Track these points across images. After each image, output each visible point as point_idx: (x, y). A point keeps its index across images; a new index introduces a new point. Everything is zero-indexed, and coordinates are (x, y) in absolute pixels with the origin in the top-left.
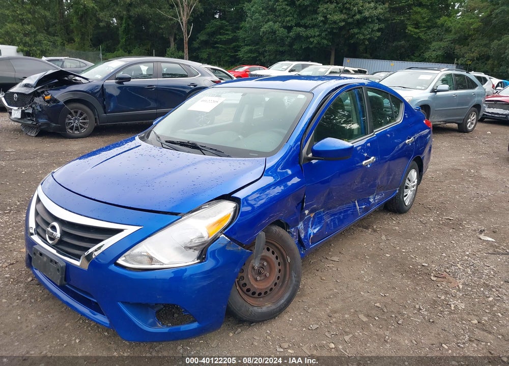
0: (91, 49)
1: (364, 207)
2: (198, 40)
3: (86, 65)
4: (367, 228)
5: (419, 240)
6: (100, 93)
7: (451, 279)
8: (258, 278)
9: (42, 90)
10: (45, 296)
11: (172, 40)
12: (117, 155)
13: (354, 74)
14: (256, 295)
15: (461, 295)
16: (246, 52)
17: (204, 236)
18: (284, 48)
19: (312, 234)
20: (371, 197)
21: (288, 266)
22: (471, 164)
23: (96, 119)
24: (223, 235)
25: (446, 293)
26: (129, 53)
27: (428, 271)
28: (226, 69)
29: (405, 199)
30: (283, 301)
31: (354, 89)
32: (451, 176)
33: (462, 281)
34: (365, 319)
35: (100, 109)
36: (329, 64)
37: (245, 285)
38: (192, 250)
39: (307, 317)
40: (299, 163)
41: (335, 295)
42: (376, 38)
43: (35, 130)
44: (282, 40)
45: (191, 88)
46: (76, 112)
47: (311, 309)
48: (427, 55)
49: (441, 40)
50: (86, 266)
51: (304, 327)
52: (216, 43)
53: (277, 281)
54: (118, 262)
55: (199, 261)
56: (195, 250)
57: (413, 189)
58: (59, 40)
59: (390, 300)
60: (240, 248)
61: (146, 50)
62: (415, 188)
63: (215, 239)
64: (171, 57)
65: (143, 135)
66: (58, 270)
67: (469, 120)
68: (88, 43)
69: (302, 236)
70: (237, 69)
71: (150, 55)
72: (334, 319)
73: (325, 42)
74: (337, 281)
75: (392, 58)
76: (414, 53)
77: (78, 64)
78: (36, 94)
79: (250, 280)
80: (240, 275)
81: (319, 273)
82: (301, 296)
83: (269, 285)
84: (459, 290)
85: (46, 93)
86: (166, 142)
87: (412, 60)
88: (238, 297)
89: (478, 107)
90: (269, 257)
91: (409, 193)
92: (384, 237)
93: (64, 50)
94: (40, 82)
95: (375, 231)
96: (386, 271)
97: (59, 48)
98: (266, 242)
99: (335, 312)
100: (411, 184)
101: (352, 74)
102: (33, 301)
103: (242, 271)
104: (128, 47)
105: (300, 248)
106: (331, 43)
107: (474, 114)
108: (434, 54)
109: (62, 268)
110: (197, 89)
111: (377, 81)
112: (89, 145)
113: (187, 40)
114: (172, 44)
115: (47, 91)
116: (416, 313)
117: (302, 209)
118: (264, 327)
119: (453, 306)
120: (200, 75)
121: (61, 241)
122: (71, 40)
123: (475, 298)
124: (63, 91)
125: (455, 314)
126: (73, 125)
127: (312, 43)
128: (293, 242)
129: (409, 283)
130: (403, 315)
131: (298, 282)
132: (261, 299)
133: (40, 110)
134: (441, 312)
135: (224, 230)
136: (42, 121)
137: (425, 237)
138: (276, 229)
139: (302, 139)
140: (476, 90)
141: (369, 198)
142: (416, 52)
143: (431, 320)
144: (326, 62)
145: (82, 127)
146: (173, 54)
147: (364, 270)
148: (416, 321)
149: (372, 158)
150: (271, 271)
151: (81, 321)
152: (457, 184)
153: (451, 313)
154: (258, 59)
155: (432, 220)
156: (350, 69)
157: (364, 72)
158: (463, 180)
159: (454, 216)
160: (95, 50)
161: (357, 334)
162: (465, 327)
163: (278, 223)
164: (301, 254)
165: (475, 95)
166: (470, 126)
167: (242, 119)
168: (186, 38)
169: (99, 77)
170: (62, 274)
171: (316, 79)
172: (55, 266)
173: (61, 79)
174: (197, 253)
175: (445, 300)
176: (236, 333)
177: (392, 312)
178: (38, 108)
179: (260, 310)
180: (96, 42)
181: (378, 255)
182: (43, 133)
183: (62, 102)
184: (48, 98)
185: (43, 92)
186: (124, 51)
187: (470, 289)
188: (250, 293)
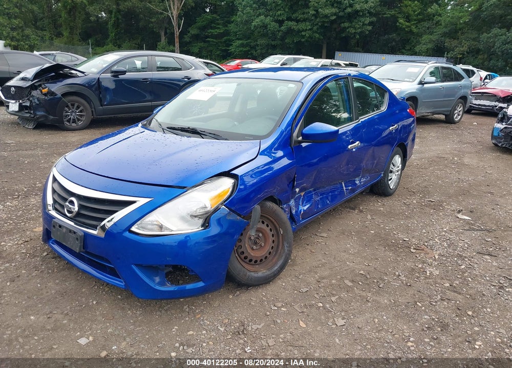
0: (80, 43)
1: (350, 188)
2: (189, 34)
3: (78, 59)
4: (354, 209)
5: (402, 219)
6: (96, 86)
7: (429, 251)
8: (255, 247)
9: (39, 83)
10: (61, 267)
11: (163, 34)
12: (123, 140)
13: (345, 67)
14: (253, 262)
15: (436, 263)
16: (238, 47)
17: (207, 206)
18: (276, 42)
19: (302, 211)
20: (357, 179)
21: (281, 237)
22: (455, 152)
23: (92, 111)
24: (223, 206)
25: (424, 262)
26: (119, 47)
27: (409, 245)
28: (218, 63)
29: (389, 182)
30: (276, 268)
31: (341, 79)
32: (435, 164)
33: (438, 252)
34: (350, 284)
35: (96, 102)
36: (321, 57)
37: (243, 253)
38: (197, 219)
39: (298, 282)
40: (291, 146)
41: (323, 265)
42: (367, 33)
43: (33, 123)
44: (273, 33)
45: (185, 81)
46: (73, 105)
47: (301, 276)
48: (417, 49)
49: (431, 33)
50: (102, 235)
51: (295, 290)
52: (207, 37)
53: (271, 251)
54: (132, 229)
55: (203, 228)
56: (199, 218)
57: (397, 173)
58: (47, 34)
59: (373, 268)
60: (238, 217)
61: (136, 44)
62: (399, 172)
63: (216, 210)
64: (162, 51)
65: (145, 123)
66: (77, 239)
67: (456, 112)
68: (77, 37)
69: (294, 212)
70: (229, 63)
71: (141, 48)
72: (322, 284)
73: (317, 36)
74: (325, 253)
75: (383, 52)
76: (405, 47)
77: (70, 58)
78: (33, 87)
79: (247, 248)
80: (239, 244)
81: (309, 247)
82: (292, 265)
83: (263, 254)
84: (435, 260)
85: (43, 86)
86: (168, 128)
87: (403, 54)
88: (236, 262)
89: (464, 98)
90: (264, 229)
91: (394, 177)
92: (369, 217)
93: (52, 44)
94: (37, 75)
95: (361, 211)
96: (370, 245)
97: (47, 42)
98: (261, 216)
99: (323, 278)
100: (395, 169)
101: (343, 67)
102: (50, 271)
103: (240, 240)
104: (118, 41)
105: (292, 223)
106: (323, 36)
107: (461, 106)
108: (424, 48)
109: (81, 237)
110: (190, 82)
111: (367, 74)
112: (87, 137)
113: (178, 33)
114: (163, 38)
115: (44, 84)
116: (396, 279)
117: (294, 187)
118: (260, 290)
119: (428, 272)
120: (193, 68)
121: (78, 214)
122: (59, 35)
123: (449, 266)
124: (60, 84)
125: (430, 279)
126: (71, 118)
127: (303, 37)
128: (285, 217)
129: (391, 255)
130: (384, 280)
131: (290, 252)
132: (257, 266)
133: (38, 103)
134: (418, 278)
135: (225, 202)
136: (39, 113)
137: (407, 217)
138: (270, 204)
139: (293, 124)
140: (462, 82)
141: (355, 181)
142: (407, 46)
143: (408, 284)
144: (317, 55)
145: (79, 120)
146: (164, 49)
147: (350, 244)
148: (395, 285)
149: (358, 142)
150: (265, 242)
151: (96, 287)
152: (441, 170)
153: (426, 278)
154: (249, 53)
155: (415, 202)
156: (342, 63)
157: (356, 66)
158: (446, 166)
159: (436, 198)
160: (84, 44)
161: (342, 295)
162: (438, 290)
163: (272, 199)
164: (292, 227)
165: (461, 87)
166: (457, 118)
167: (237, 109)
168: (177, 33)
169: (95, 70)
170: (81, 243)
171: (305, 70)
172: (74, 235)
173: (57, 72)
174: (201, 221)
175: (422, 268)
176: (235, 295)
177: (375, 278)
178: (36, 101)
179: (256, 275)
180: (85, 37)
181: (364, 232)
182: (41, 126)
183: (59, 95)
184: (45, 91)
185: (40, 85)
186: (114, 45)
187: (445, 259)
188: (247, 260)
